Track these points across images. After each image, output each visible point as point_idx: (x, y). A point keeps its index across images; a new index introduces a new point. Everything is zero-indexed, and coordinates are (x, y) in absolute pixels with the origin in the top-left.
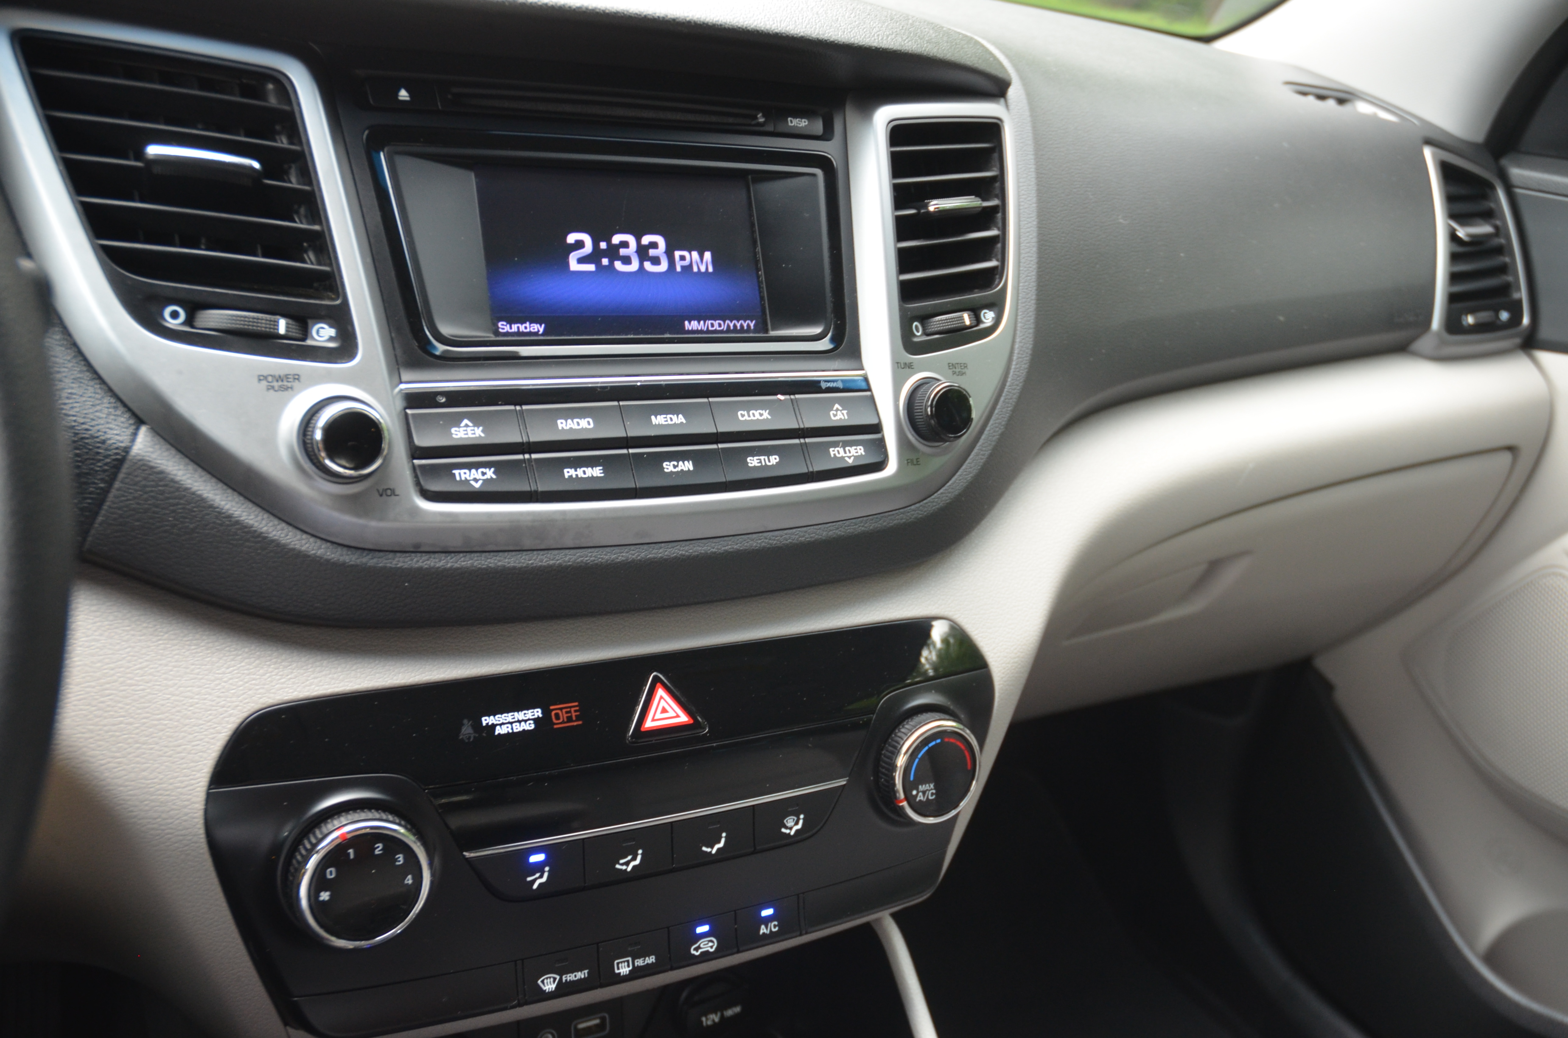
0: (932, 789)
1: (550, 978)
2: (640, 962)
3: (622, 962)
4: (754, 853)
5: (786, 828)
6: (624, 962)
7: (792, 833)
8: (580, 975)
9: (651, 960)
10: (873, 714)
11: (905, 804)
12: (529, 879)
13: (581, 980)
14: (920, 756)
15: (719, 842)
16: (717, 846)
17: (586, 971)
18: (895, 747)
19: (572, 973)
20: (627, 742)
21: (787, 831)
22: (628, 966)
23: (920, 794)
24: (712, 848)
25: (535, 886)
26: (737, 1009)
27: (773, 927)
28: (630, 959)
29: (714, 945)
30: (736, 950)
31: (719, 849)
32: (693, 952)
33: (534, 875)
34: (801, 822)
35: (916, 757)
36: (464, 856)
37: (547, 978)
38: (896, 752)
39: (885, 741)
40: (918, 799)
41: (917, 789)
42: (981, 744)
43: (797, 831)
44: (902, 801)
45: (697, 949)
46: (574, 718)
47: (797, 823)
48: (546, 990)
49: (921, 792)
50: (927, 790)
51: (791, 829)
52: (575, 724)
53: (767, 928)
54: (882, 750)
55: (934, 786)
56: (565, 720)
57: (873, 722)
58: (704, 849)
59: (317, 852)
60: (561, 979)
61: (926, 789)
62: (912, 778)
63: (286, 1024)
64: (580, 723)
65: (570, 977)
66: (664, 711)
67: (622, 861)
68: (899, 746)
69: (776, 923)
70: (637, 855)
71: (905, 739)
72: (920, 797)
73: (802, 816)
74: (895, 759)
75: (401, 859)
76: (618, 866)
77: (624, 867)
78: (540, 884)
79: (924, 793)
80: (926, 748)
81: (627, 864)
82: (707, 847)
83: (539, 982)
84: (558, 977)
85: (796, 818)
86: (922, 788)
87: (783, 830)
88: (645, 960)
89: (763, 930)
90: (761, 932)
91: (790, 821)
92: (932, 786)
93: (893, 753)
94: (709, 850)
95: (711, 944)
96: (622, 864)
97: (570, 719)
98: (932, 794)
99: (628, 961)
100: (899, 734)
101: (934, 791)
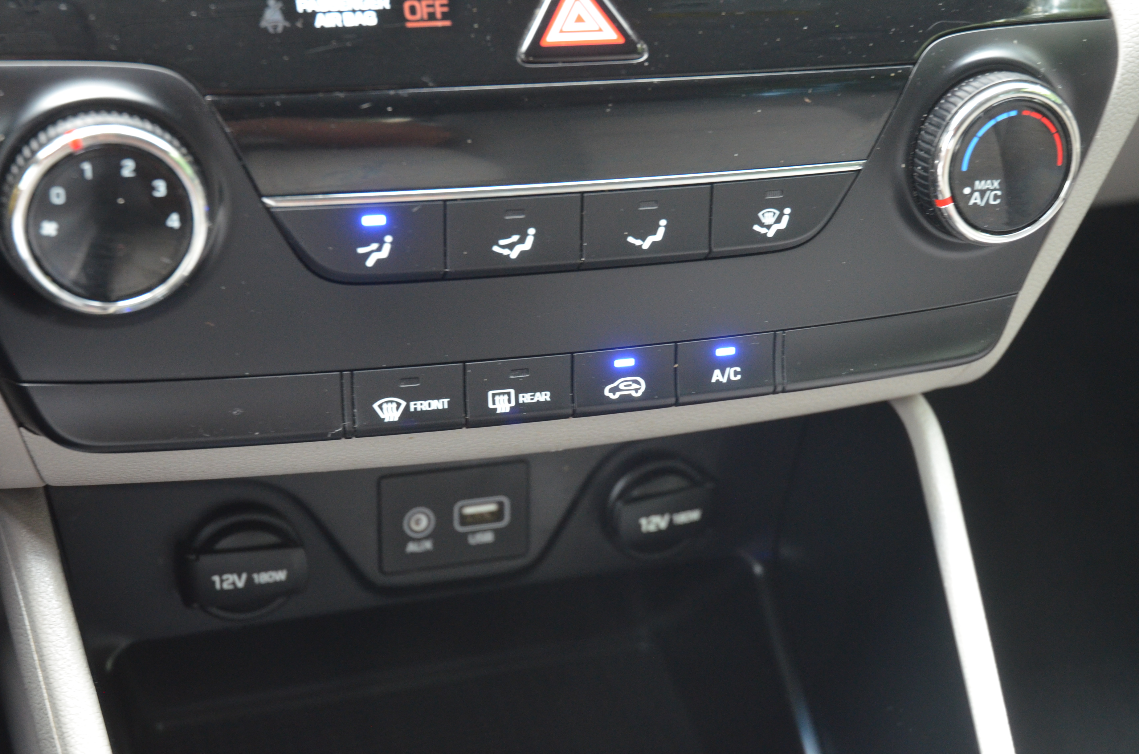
0: (995, 189)
1: (392, 402)
2: (526, 398)
3: (499, 394)
4: (707, 258)
5: (762, 225)
6: (503, 394)
7: (771, 233)
8: (439, 404)
9: (543, 397)
10: (914, 64)
11: (951, 208)
12: (361, 250)
13: (437, 411)
14: (981, 133)
15: (654, 233)
16: (651, 240)
17: (446, 401)
18: (943, 118)
19: (425, 400)
20: (519, 60)
21: (763, 231)
22: (509, 401)
23: (977, 194)
24: (644, 240)
25: (370, 262)
26: (694, 515)
27: (732, 374)
28: (512, 391)
29: (639, 389)
30: (673, 400)
31: (654, 244)
32: (607, 392)
33: (367, 244)
34: (785, 219)
35: (974, 135)
36: (264, 204)
37: (387, 402)
38: (942, 126)
39: (930, 111)
40: (972, 202)
41: (972, 185)
42: (1087, 140)
43: (778, 232)
44: (945, 202)
45: (613, 390)
46: (439, 15)
47: (778, 221)
48: (384, 419)
49: (977, 191)
50: (988, 189)
51: (769, 227)
52: (440, 24)
53: (723, 374)
54: (923, 123)
55: (1000, 184)
56: (425, 16)
57: (911, 77)
58: (631, 240)
59: (37, 162)
60: (407, 407)
61: (987, 187)
62: (965, 167)
63: (20, 424)
64: (447, 23)
65: (423, 406)
66: (579, 19)
67: (502, 242)
68: (949, 116)
69: (738, 369)
70: (527, 235)
71: (959, 105)
72: (976, 199)
73: (787, 211)
74: (941, 135)
75: (161, 189)
76: (496, 249)
77: (505, 252)
78: (379, 262)
79: (983, 193)
80: (992, 123)
81: (511, 246)
82: (636, 238)
83: (376, 406)
84: (404, 404)
85: (778, 213)
86: (979, 185)
87: (756, 228)
88: (533, 395)
89: (717, 376)
90: (714, 380)
91: (768, 216)
92: (996, 184)
93: (938, 126)
94: (638, 242)
95: (635, 386)
96: (503, 247)
97: (432, 17)
98: (996, 197)
99: (509, 394)
100: (953, 99)
101: (999, 193)
